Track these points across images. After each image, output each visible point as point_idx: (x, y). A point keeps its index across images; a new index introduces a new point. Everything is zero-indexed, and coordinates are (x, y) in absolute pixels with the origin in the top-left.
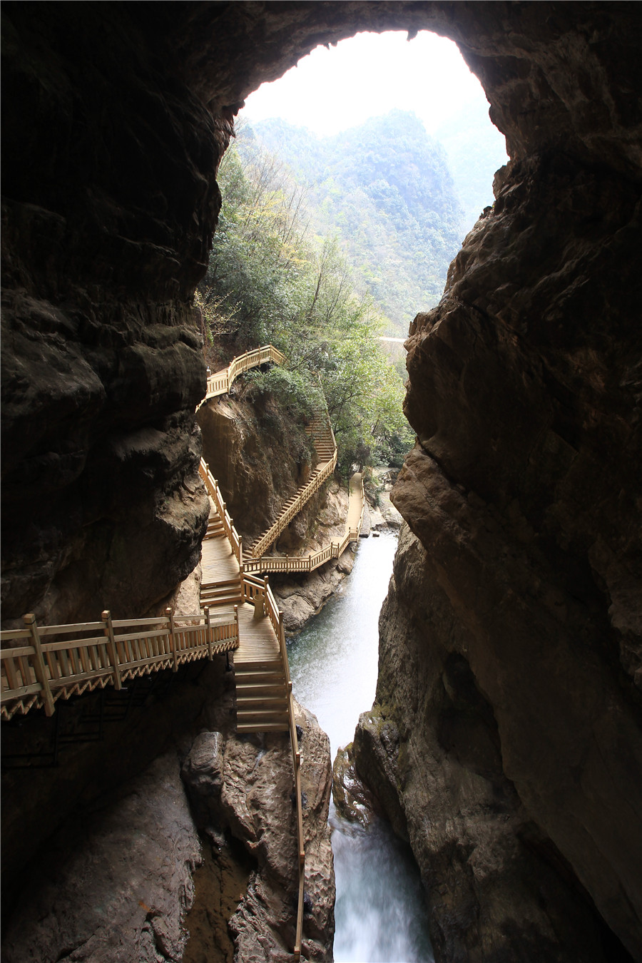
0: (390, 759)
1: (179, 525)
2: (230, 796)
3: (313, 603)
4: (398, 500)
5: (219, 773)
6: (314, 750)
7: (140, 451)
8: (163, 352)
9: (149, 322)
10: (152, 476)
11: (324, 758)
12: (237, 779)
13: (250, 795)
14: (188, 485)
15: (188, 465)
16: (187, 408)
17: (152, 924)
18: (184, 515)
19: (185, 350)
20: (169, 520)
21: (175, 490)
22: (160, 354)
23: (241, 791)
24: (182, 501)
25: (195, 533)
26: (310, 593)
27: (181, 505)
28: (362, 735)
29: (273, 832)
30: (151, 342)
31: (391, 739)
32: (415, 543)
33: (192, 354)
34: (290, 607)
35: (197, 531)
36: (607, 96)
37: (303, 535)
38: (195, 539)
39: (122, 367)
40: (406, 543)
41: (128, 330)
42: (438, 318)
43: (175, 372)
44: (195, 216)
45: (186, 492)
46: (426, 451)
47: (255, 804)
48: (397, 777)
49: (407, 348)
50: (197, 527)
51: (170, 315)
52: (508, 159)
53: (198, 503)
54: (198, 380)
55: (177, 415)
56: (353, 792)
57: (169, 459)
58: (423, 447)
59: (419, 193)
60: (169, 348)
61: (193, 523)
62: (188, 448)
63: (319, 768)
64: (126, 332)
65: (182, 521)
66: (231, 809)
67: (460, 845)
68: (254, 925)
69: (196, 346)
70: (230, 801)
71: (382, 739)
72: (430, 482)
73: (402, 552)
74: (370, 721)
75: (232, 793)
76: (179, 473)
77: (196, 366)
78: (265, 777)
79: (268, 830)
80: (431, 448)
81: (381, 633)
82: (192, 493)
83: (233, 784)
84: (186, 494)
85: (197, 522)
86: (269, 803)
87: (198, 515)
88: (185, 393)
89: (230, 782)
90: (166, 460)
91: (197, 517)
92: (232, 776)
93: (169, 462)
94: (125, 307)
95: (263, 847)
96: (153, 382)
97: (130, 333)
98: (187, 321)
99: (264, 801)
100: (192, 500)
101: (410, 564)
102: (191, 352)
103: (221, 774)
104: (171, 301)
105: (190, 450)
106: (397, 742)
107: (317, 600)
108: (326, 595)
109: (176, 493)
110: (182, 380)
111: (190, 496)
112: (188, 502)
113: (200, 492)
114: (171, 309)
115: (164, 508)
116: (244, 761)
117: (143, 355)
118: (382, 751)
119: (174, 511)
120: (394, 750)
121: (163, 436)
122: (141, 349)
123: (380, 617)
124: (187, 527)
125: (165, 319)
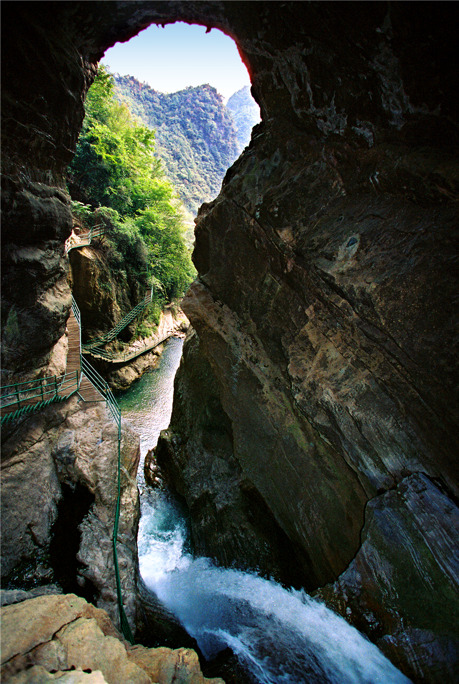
0: (176, 453)
1: (52, 308)
2: (80, 464)
3: (137, 371)
4: (184, 307)
5: (74, 452)
6: (130, 441)
7: (27, 259)
8: (43, 200)
9: (35, 180)
10: (35, 276)
11: (136, 445)
12: (84, 455)
13: (92, 463)
14: (59, 287)
15: (59, 274)
16: (59, 240)
17: (31, 530)
18: (56, 303)
19: (59, 203)
20: (45, 304)
21: (51, 288)
22: (41, 201)
23: (87, 462)
24: (55, 295)
25: (62, 315)
26: (136, 366)
27: (53, 298)
28: (161, 441)
29: (104, 482)
30: (35, 192)
31: (177, 443)
32: (194, 335)
33: (63, 206)
34: (124, 373)
35: (64, 314)
36: (309, 89)
37: (133, 332)
38: (62, 318)
39: (15, 204)
40: (190, 335)
41: (19, 181)
42: (213, 206)
43: (51, 214)
44: (67, 118)
45: (57, 290)
46: (202, 282)
47: (95, 467)
48: (179, 463)
49: (196, 221)
50: (63, 311)
51: (49, 179)
52: (261, 120)
53: (65, 298)
54: (67, 224)
55: (52, 242)
56: (156, 472)
57: (46, 267)
58: (201, 279)
59: (216, 139)
60: (47, 199)
61: (61, 308)
62: (59, 264)
63: (132, 450)
64: (18, 182)
65: (54, 306)
66: (81, 471)
67: (210, 494)
68: (91, 528)
69: (66, 202)
70: (80, 467)
71: (172, 443)
72: (203, 298)
73: (188, 340)
74: (166, 434)
75: (82, 462)
76: (53, 278)
77: (65, 214)
78: (101, 454)
79: (101, 480)
80: (205, 280)
81: (175, 386)
82: (62, 292)
83: (82, 458)
84: (57, 292)
85: (64, 308)
86: (102, 467)
87: (65, 305)
88: (58, 229)
89: (81, 457)
90: (45, 268)
91: (64, 306)
92: (82, 454)
93: (46, 270)
94: (18, 167)
95: (98, 490)
96: (36, 216)
97: (20, 183)
98: (60, 186)
99: (100, 466)
100: (61, 296)
101: (191, 347)
102: (62, 205)
103: (75, 453)
104: (50, 171)
105: (61, 266)
106: (180, 444)
107: (140, 370)
108: (145, 367)
109: (51, 290)
110: (56, 221)
111: (60, 293)
112: (59, 296)
113: (66, 292)
114: (49, 175)
115: (43, 297)
116: (89, 446)
117: (30, 199)
118: (171, 449)
119: (49, 300)
120: (179, 449)
121: (43, 253)
122: (28, 195)
123: (175, 379)
124: (57, 310)
125: (45, 180)
